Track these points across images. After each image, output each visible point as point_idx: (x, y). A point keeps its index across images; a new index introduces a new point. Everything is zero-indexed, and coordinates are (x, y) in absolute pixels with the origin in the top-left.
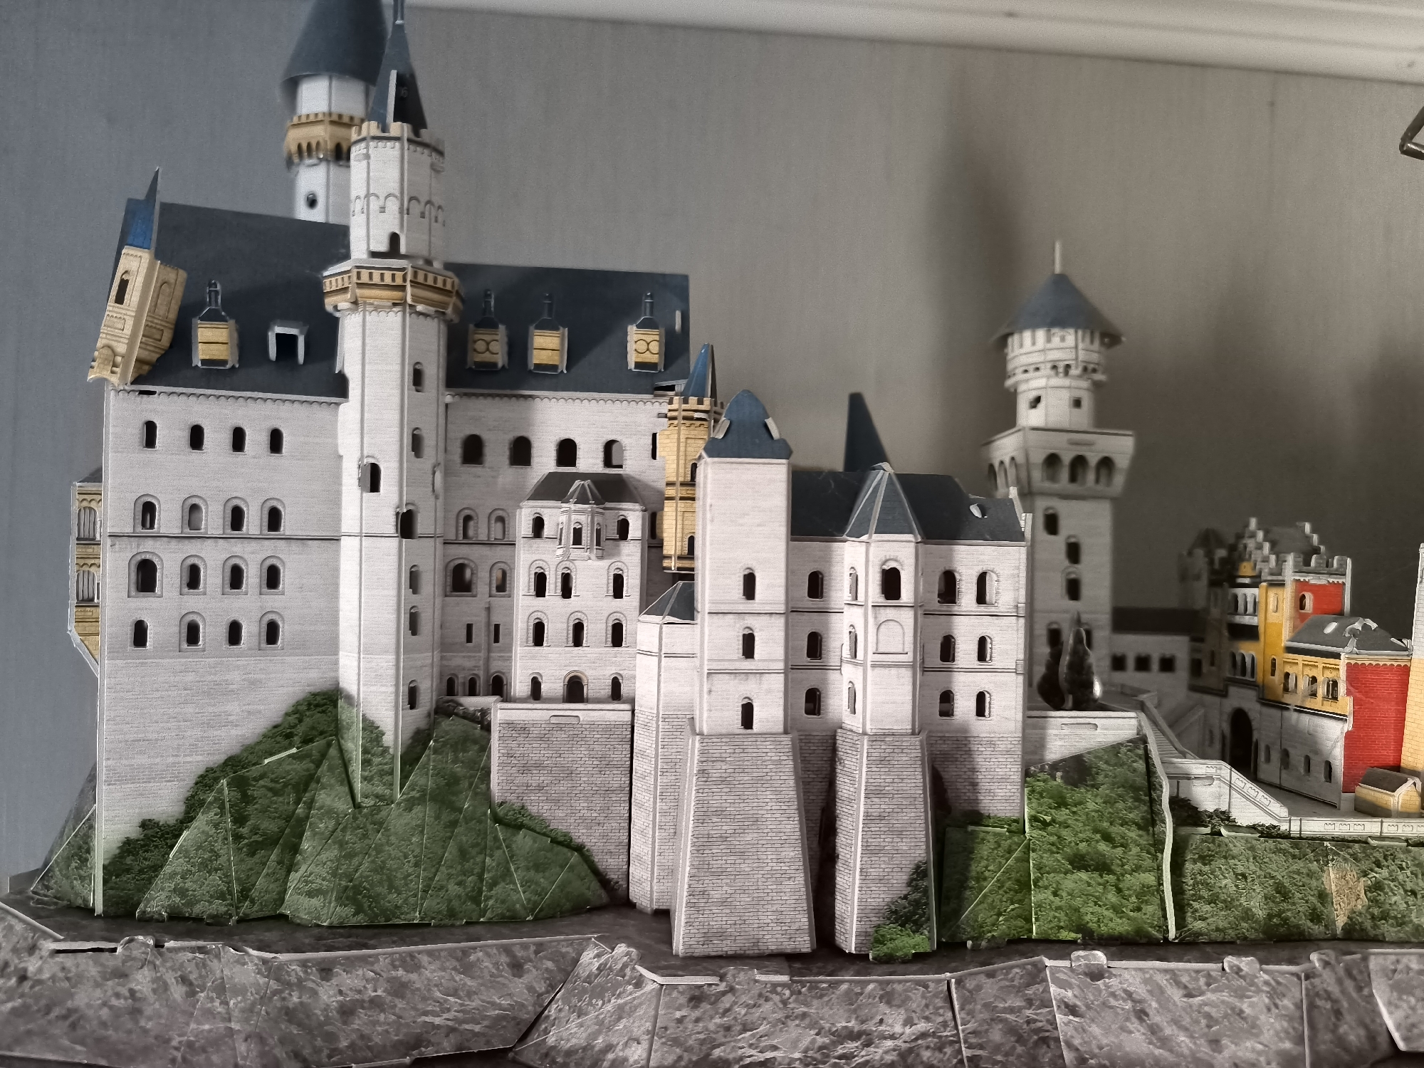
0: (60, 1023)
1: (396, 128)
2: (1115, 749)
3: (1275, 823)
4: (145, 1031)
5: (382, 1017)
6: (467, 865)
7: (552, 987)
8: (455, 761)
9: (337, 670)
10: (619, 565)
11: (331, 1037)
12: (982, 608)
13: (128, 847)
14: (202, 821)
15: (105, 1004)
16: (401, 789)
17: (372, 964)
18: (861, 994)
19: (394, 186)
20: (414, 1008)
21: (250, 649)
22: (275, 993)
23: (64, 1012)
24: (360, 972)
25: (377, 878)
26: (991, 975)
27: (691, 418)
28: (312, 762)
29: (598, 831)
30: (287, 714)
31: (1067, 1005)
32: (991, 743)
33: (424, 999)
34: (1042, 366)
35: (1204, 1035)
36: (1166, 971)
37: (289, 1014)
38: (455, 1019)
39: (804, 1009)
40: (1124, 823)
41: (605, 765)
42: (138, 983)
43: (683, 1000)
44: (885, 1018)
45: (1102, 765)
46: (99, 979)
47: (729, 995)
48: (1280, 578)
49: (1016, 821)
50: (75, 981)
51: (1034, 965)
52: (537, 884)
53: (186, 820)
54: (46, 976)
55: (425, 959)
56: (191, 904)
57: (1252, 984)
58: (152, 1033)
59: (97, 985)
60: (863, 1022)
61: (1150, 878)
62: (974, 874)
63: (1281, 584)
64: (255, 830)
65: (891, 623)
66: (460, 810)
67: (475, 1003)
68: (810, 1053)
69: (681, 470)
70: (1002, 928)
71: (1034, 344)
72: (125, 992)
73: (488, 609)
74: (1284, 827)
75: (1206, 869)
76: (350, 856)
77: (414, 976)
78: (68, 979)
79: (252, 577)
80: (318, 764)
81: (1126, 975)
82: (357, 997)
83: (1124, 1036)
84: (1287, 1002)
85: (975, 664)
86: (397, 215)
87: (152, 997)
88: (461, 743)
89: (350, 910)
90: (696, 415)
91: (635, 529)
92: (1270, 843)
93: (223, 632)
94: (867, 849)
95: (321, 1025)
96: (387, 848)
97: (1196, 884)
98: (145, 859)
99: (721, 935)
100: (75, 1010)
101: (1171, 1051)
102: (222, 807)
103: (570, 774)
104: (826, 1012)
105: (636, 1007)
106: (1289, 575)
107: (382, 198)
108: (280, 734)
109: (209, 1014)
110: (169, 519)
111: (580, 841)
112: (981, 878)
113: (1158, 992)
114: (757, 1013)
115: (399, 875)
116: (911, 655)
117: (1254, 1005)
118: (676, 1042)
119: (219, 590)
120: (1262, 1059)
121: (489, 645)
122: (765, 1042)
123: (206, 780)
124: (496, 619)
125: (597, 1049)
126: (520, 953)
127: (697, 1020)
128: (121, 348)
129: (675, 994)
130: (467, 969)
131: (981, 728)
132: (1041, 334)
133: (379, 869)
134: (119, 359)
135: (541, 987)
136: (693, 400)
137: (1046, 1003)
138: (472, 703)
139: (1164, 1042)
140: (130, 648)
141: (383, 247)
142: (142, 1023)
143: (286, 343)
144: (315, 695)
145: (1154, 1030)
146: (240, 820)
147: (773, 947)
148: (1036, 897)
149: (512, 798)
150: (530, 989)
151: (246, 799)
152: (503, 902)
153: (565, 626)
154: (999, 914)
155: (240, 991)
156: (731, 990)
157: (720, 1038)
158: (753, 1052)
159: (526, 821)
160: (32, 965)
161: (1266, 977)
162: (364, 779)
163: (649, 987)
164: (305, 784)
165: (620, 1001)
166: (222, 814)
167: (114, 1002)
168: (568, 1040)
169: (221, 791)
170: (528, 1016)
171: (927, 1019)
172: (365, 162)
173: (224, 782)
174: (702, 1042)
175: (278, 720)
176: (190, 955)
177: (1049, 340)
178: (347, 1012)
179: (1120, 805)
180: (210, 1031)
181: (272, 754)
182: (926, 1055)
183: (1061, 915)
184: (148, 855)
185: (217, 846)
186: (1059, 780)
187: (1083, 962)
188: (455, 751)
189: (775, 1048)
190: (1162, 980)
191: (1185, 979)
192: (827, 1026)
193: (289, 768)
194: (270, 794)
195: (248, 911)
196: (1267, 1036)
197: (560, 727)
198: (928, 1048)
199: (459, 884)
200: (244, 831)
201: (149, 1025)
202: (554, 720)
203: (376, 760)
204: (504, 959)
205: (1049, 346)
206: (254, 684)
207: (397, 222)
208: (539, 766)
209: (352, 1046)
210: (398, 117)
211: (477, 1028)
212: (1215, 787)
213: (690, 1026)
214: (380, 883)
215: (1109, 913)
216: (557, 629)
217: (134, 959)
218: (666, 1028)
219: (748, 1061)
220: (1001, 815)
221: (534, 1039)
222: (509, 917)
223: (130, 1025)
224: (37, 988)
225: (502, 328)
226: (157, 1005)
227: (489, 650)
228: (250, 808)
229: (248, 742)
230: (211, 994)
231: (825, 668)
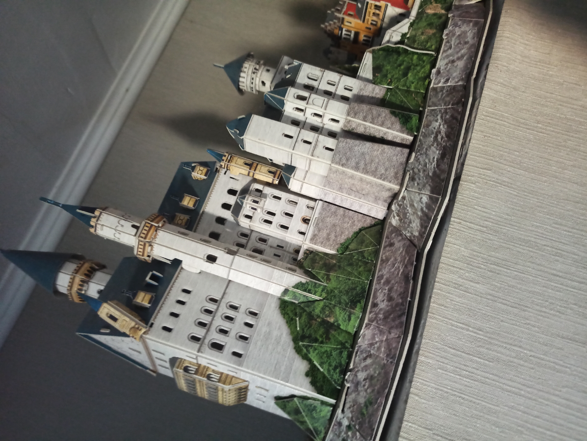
0: (369, 409)
1: (97, 213)
2: (374, 58)
3: (410, 23)
4: (379, 374)
5: (395, 288)
6: (355, 264)
7: (401, 235)
8: (318, 263)
9: (274, 296)
10: (270, 195)
11: (397, 305)
12: (319, 80)
13: (313, 383)
14: (313, 355)
15: (366, 391)
16: (322, 282)
17: (377, 290)
18: (425, 133)
19: (116, 220)
20: (395, 277)
21: (256, 321)
22: (377, 322)
23: (365, 408)
24: (378, 294)
25: (350, 294)
26: (430, 99)
27: (229, 160)
28: (304, 312)
29: (356, 222)
30: (284, 317)
31: (445, 82)
32: (361, 90)
33: (393, 274)
34: (252, 77)
35: (463, 46)
36: (443, 53)
37: (386, 318)
38: (403, 265)
39: (425, 149)
40: (397, 60)
41: (335, 213)
42: (362, 378)
43: (412, 183)
44: (433, 127)
45: (378, 62)
46: (357, 393)
47: (414, 170)
48: (341, 19)
49: (387, 90)
50: (355, 402)
51: (431, 89)
52: (368, 243)
53: (310, 361)
54: (350, 415)
55: (380, 273)
56: (340, 364)
57: (452, 31)
58: (381, 370)
59: (358, 394)
60: (433, 133)
61: (415, 57)
62: (400, 103)
63: (343, 19)
64: (321, 336)
65: (314, 101)
66: (335, 264)
67: (399, 259)
68: (438, 148)
69: (245, 168)
70: (419, 100)
71: (244, 78)
72: (363, 383)
73: (271, 247)
74: (411, 21)
75: (417, 42)
76: (340, 303)
77: (385, 277)
78: (354, 406)
79: (231, 313)
80: (305, 311)
81: (441, 64)
82: (386, 295)
83: (458, 67)
84: (459, 23)
85: (335, 87)
86: (126, 222)
87: (368, 372)
88: (313, 261)
89: (358, 305)
90: (229, 158)
91: (260, 187)
92: (415, 25)
93: (247, 328)
94: (382, 125)
95: (392, 308)
96: (341, 289)
97: (421, 45)
98: (320, 379)
99: (396, 173)
100: (365, 402)
101: (466, 55)
102: (309, 346)
103: (334, 225)
104: (427, 143)
105: (411, 199)
106: (341, 16)
107: (119, 225)
108: (290, 322)
109: (379, 348)
110: (200, 332)
111: (358, 230)
112: (402, 101)
113: (448, 56)
114: (422, 162)
115: (351, 286)
116: (325, 99)
117: (458, 31)
118: (424, 186)
119: (232, 324)
120: (473, 31)
121: (283, 250)
122: (431, 160)
123: (298, 350)
124: (275, 245)
125: (422, 215)
126: (387, 243)
127: (419, 179)
128: (133, 324)
129: (409, 185)
130: (387, 260)
131: (355, 91)
132: (242, 74)
133: (347, 292)
134: (137, 326)
135: (400, 238)
136: (224, 158)
137: (443, 87)
138: (301, 256)
139: (462, 56)
140: (241, 359)
141: (135, 230)
142: (376, 375)
143: (153, 277)
144: (280, 307)
145: (458, 59)
146: (316, 340)
147: (405, 160)
148: (412, 89)
149: (337, 247)
150: (399, 241)
151: (310, 337)
152: (370, 254)
153: (285, 218)
154: (414, 99)
155: (373, 337)
156: (413, 169)
157: (426, 173)
158: (433, 164)
159: (346, 245)
160: (346, 423)
161: (451, 27)
162: (315, 294)
163: (406, 194)
164: (311, 317)
165: (408, 206)
166: (312, 346)
167: (366, 387)
168: (418, 227)
169: (304, 345)
170: (408, 243)
171: (437, 115)
172: (104, 227)
173: (301, 343)
174: (426, 178)
175: (285, 321)
176: (357, 357)
177: (245, 72)
178: (390, 299)
179: (391, 60)
180: (385, 348)
181: (296, 327)
182: (448, 117)
183: (420, 83)
184: (319, 378)
185: (323, 350)
186: (379, 75)
187: (434, 76)
188: (315, 263)
189: (434, 158)
190: (445, 55)
191: (446, 49)
192: (431, 143)
193: (303, 321)
194: (310, 329)
195: (349, 344)
196: (467, 29)
197: (317, 224)
198: (446, 116)
199: (360, 267)
200: (320, 339)
201: (377, 372)
202: (314, 225)
203: (310, 287)
204: (387, 248)
205: (246, 73)
206: (269, 324)
207: (128, 223)
208: (328, 235)
209: (402, 298)
210: (93, 212)
211: (407, 258)
212: (394, 35)
213: (420, 181)
214: (352, 293)
215: (423, 70)
216: (285, 221)
217: (353, 379)
218: (419, 188)
219: (435, 166)
220: (384, 93)
221: (416, 241)
222: (376, 253)
223: (376, 380)
224: (354, 419)
225: (177, 214)
226: (371, 369)
227: (285, 251)
228: (313, 336)
229: (289, 333)
230: (372, 348)
231: (323, 128)
